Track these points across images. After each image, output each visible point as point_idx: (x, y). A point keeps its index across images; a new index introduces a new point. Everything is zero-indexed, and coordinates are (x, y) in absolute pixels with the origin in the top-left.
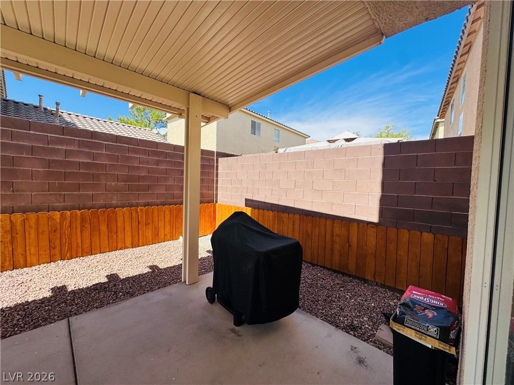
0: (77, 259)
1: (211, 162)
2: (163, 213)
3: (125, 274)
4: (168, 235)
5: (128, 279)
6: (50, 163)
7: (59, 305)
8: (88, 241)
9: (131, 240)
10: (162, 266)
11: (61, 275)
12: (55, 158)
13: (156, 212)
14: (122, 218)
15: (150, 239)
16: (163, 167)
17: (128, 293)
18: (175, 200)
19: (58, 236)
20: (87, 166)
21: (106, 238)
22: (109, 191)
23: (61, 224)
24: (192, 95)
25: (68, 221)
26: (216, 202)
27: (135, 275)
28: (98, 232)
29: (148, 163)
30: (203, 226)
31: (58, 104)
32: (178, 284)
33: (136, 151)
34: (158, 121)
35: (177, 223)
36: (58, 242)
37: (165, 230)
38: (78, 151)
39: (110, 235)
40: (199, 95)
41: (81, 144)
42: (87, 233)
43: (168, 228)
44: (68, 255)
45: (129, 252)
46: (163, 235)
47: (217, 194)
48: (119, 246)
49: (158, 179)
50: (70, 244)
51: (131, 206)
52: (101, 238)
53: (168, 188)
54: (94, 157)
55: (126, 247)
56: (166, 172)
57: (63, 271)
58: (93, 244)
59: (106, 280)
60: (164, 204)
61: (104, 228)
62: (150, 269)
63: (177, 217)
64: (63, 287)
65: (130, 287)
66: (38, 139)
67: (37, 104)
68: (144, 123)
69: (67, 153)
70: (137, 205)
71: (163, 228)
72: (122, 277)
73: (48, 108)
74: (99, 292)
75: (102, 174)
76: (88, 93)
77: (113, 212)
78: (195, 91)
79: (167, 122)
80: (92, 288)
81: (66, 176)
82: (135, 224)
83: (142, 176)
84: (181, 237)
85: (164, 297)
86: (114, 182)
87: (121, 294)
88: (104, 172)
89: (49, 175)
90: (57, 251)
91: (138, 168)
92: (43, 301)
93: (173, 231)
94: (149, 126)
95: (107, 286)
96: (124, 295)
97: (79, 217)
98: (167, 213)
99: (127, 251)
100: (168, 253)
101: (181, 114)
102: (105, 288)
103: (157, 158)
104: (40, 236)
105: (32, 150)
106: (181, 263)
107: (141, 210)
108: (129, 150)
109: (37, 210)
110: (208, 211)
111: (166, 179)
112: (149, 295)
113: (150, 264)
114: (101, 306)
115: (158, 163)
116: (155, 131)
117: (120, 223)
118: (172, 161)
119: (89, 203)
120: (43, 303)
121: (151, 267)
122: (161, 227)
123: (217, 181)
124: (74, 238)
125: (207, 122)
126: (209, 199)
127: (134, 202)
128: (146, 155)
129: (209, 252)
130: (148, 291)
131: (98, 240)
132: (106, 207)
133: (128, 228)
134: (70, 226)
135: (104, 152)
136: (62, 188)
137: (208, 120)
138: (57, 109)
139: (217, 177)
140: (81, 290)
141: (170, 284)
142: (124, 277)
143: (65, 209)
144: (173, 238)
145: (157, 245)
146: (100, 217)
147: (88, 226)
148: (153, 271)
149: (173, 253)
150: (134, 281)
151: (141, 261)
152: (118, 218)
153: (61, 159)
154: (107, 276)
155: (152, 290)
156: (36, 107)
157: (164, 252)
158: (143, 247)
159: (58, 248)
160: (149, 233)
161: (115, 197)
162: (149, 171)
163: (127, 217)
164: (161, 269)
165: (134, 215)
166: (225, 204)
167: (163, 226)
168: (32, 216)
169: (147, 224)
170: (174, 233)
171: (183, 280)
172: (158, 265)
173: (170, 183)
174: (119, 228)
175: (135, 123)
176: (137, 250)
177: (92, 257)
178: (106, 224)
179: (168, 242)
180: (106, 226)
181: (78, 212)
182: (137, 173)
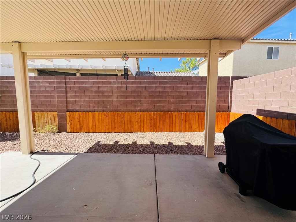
0: (158, 133)
1: (227, 84)
2: (194, 116)
3: (175, 143)
4: (197, 129)
5: (176, 146)
6: (150, 92)
7: (152, 148)
8: (162, 126)
9: (178, 128)
10: (193, 144)
11: (153, 138)
12: (152, 90)
13: (191, 115)
14: (175, 117)
15: (188, 129)
16: (195, 90)
17: (176, 152)
18: (201, 109)
19: (152, 121)
20: (162, 92)
21: (168, 125)
22: (170, 104)
23: (153, 117)
24: (213, 41)
25: (155, 116)
26: (230, 111)
27: (180, 145)
28: (165, 123)
29: (187, 89)
30: (220, 127)
31: (153, 69)
32: (201, 155)
33: (182, 83)
34: (194, 67)
35: (202, 123)
36: (152, 125)
37: (196, 125)
38: (159, 86)
39: (170, 124)
40: (218, 39)
41: (160, 83)
42: (161, 122)
43: (197, 125)
44: (155, 130)
45: (178, 134)
46: (194, 128)
47: (231, 106)
48: (174, 130)
49: (192, 97)
50: (156, 126)
51: (179, 111)
52: (167, 125)
53: (197, 102)
54: (164, 88)
55: (176, 131)
56: (197, 93)
57: (154, 136)
58: (164, 127)
59: (168, 144)
60: (195, 111)
61: (168, 121)
62: (187, 144)
63: (202, 118)
64: (154, 142)
65: (177, 150)
66: (147, 83)
67: (147, 71)
68: (187, 69)
69: (156, 87)
70: (182, 111)
71: (194, 124)
72: (174, 144)
73: (150, 72)
74: (165, 148)
75: (167, 96)
76: (162, 58)
77: (172, 114)
78: (214, 38)
79: (199, 66)
80: (163, 145)
81: (155, 97)
82: (180, 121)
83: (185, 96)
84: (204, 131)
85: (193, 159)
86: (172, 99)
87: (173, 151)
88: (168, 95)
89: (150, 97)
90: (152, 128)
91: (182, 92)
92: (148, 145)
93: (200, 126)
94: (189, 71)
95: (168, 146)
96: (175, 152)
97: (159, 115)
98: (197, 116)
99: (176, 133)
100: (197, 138)
101: (205, 56)
102: (167, 147)
103: (192, 86)
104: (147, 121)
105: (145, 87)
106: (203, 145)
107: (184, 113)
108: (178, 83)
109: (147, 111)
110: (224, 117)
111: (197, 97)
112: (186, 156)
113: (187, 142)
114: (165, 153)
115: (192, 88)
116: (192, 72)
117: (174, 119)
118: (200, 86)
119: (162, 109)
120: (147, 146)
121: (187, 143)
122: (193, 124)
123: (231, 97)
124: (157, 124)
125: (224, 57)
126: (224, 109)
127: (180, 109)
128: (186, 85)
129: (223, 143)
130: (185, 154)
131: (165, 126)
132: (168, 111)
133: (177, 122)
134: (156, 118)
135: (168, 85)
136: (154, 102)
137: (224, 55)
138: (153, 71)
139: (231, 94)
140: (159, 145)
141: (196, 154)
142: (175, 145)
143: (155, 111)
144: (200, 131)
145: (191, 133)
146: (166, 116)
147: (162, 119)
148: (188, 145)
149: (200, 139)
150: (179, 147)
151: (183, 139)
152: (173, 117)
153: (153, 90)
154: (168, 142)
155: (187, 154)
156: (147, 72)
157: (194, 137)
158: (184, 133)
159: (152, 127)
160: (187, 126)
161: (172, 107)
162: (188, 93)
163: (177, 117)
164: (192, 146)
165: (180, 116)
166: (238, 113)
167: (194, 123)
168: (145, 113)
169: (186, 121)
170: (201, 128)
171: (204, 154)
172: (191, 143)
173: (199, 99)
174: (174, 121)
175: (182, 70)
176: (181, 134)
177: (163, 133)
178: (169, 119)
179: (197, 132)
180: (169, 120)
181: (159, 113)
182: (181, 95)
